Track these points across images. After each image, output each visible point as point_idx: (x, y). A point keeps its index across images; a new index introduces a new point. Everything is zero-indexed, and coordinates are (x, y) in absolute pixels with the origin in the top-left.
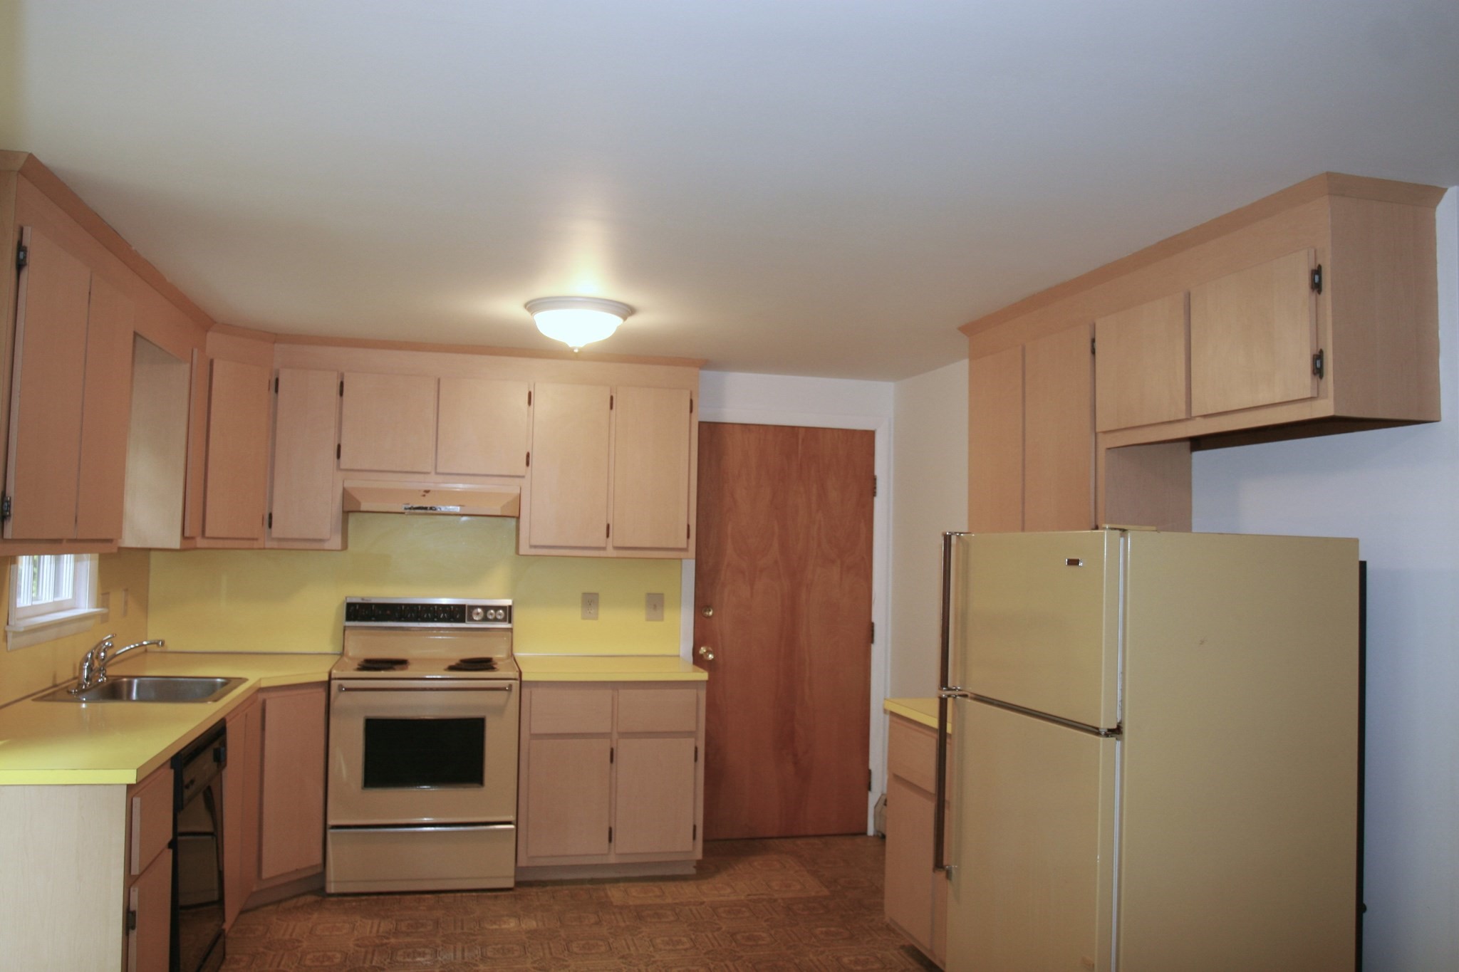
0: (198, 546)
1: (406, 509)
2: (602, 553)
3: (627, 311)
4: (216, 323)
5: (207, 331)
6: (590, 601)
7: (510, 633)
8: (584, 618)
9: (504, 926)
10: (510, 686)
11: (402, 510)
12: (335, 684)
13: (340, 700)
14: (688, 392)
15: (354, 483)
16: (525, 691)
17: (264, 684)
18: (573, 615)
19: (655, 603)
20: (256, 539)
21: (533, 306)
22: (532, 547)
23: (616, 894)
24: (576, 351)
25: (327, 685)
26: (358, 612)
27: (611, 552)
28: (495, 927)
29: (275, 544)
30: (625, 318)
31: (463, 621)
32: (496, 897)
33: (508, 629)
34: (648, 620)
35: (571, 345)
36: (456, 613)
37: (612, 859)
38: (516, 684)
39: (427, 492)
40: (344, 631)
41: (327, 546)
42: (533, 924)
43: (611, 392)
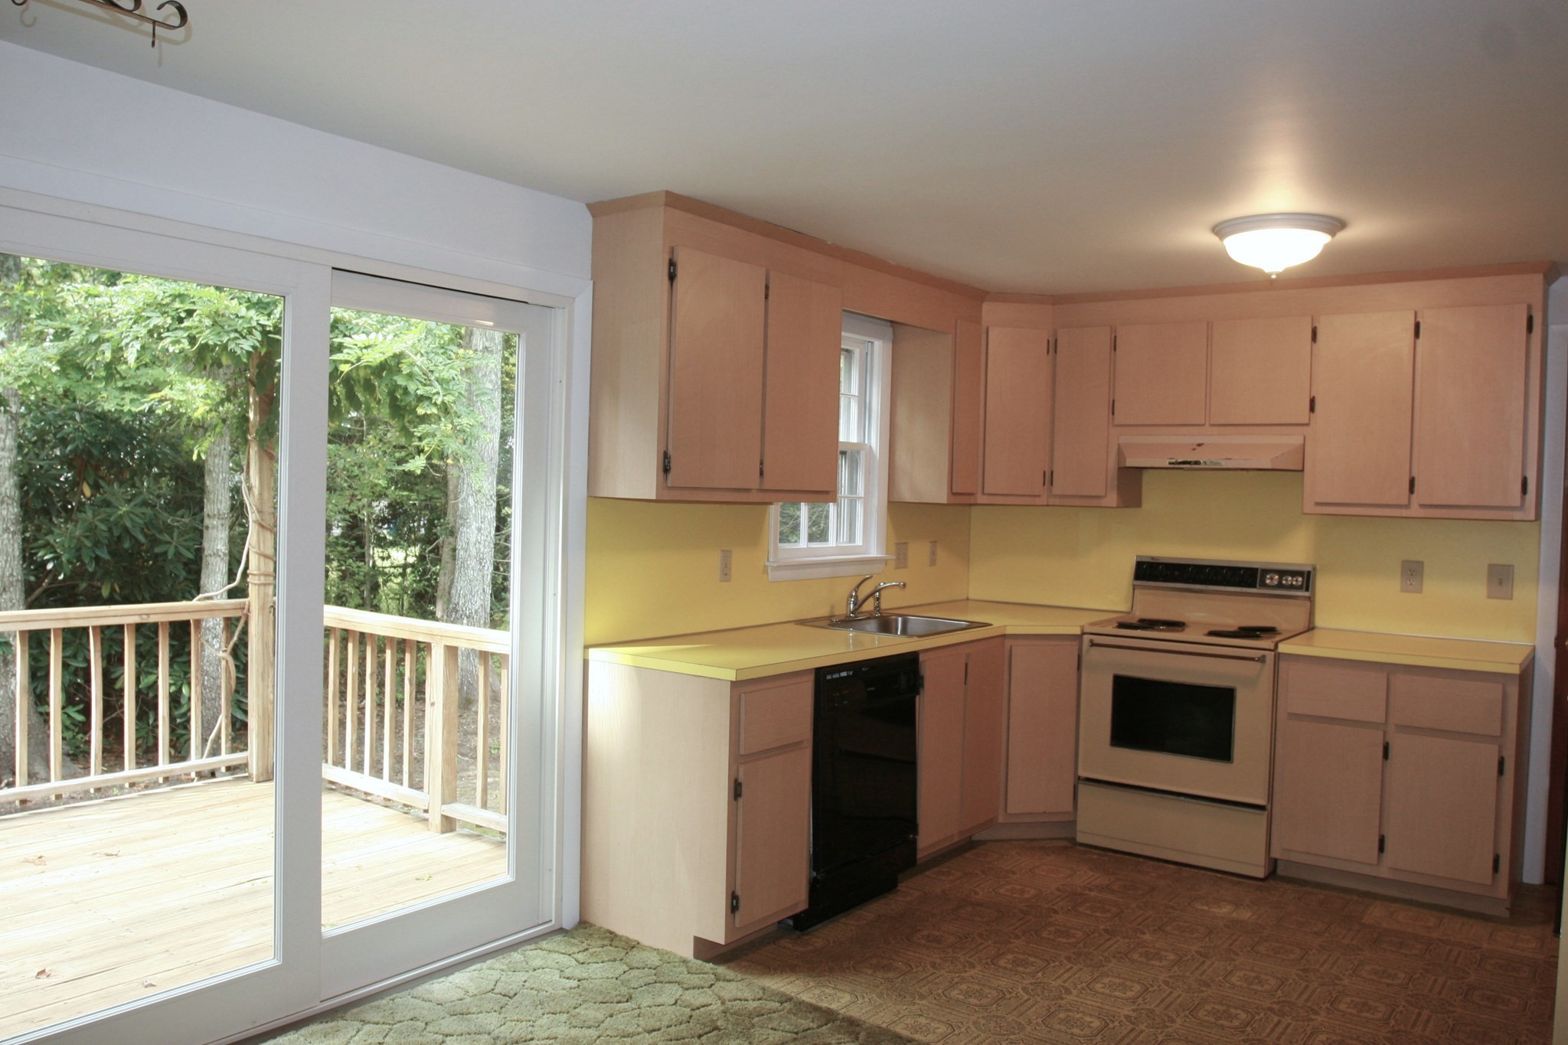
0: (979, 502)
1: (1170, 463)
2: (1405, 513)
3: (1334, 225)
4: (988, 293)
5: (982, 301)
6: (1412, 572)
7: (1308, 603)
8: (1404, 590)
9: (1215, 910)
10: (1264, 657)
11: (1167, 465)
12: (1086, 638)
13: (1092, 655)
14: (1525, 307)
15: (1127, 438)
16: (1282, 665)
17: (1009, 631)
18: (1390, 587)
19: (1500, 578)
20: (1039, 496)
21: (1221, 230)
22: (1318, 504)
23: (1376, 913)
24: (1274, 277)
25: (1079, 638)
26: (1149, 571)
27: (1415, 511)
28: (1205, 908)
29: (1057, 501)
30: (1333, 234)
31: (1254, 586)
32: (1239, 883)
33: (1305, 598)
34: (1489, 597)
35: (1267, 270)
36: (1243, 577)
37: (1383, 872)
38: (1270, 655)
39: (1199, 445)
40: (1134, 589)
41: (1104, 502)
42: (1245, 915)
43: (1416, 317)
